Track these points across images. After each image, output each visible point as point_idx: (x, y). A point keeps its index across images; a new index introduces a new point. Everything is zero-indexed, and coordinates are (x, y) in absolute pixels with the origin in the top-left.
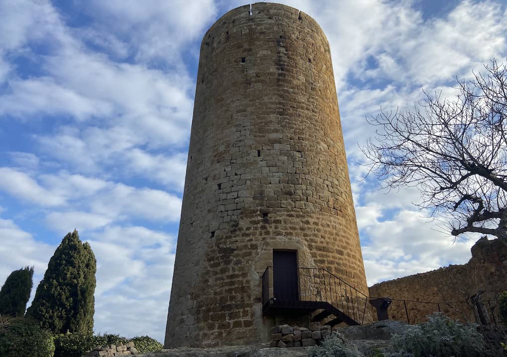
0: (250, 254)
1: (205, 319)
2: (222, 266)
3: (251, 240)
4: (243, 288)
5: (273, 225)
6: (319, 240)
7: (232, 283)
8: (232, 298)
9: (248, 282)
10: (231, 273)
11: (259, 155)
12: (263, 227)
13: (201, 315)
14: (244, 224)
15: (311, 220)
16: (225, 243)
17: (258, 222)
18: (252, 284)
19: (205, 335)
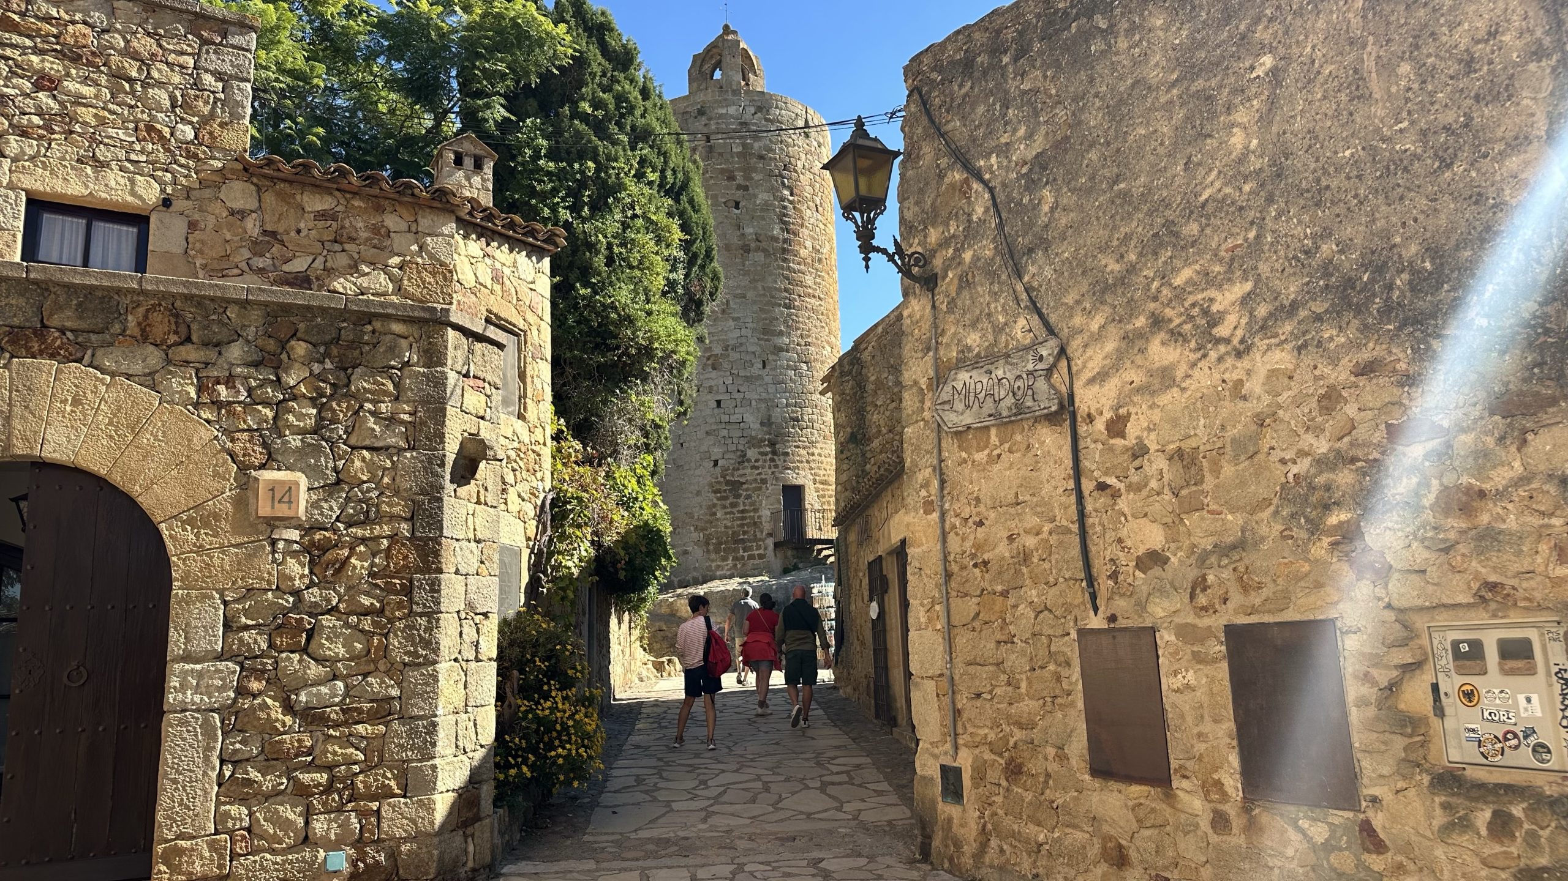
0: (760, 489)
1: (717, 551)
2: (731, 500)
3: (760, 474)
4: (755, 523)
5: (782, 457)
6: (822, 472)
7: (744, 518)
8: (745, 533)
9: (759, 517)
10: (741, 508)
11: (764, 367)
12: (772, 460)
13: (711, 547)
14: (752, 453)
15: (816, 452)
16: (733, 475)
17: (766, 454)
18: (763, 519)
19: (718, 566)
